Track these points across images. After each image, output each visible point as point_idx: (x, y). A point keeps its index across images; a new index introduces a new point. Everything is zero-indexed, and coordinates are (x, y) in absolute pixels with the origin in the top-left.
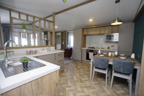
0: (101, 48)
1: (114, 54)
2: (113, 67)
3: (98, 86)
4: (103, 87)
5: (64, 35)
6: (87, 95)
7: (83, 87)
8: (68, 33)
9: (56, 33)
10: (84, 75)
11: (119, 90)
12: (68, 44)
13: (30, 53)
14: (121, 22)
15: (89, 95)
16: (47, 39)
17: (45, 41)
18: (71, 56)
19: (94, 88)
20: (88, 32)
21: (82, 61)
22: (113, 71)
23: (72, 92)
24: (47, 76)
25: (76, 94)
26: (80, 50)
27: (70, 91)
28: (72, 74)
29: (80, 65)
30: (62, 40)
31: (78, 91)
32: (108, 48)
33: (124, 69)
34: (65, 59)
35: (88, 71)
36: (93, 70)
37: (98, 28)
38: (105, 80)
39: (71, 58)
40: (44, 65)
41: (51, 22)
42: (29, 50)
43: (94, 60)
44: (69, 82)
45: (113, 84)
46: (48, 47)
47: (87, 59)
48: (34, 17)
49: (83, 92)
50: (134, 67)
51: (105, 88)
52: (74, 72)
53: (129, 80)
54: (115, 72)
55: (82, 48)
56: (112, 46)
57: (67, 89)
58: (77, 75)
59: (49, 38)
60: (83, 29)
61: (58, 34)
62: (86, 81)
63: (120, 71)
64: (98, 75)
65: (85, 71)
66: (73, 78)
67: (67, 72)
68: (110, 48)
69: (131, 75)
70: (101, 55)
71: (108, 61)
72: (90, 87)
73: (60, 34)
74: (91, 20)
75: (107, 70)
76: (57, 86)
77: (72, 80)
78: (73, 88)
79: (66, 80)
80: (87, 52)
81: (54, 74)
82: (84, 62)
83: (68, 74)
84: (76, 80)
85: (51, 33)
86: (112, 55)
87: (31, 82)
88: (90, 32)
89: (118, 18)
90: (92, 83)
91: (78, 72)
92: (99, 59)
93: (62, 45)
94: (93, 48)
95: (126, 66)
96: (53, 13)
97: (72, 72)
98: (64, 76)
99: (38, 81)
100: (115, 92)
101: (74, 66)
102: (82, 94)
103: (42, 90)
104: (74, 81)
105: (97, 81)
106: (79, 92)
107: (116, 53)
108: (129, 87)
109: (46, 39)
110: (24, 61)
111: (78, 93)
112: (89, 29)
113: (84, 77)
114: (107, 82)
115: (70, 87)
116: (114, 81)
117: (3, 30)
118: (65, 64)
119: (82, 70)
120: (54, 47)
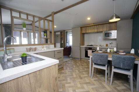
0: (99, 46)
1: (113, 51)
2: (113, 63)
3: (98, 82)
4: (102, 83)
5: (63, 35)
6: (87, 91)
7: (83, 83)
8: (67, 32)
9: (55, 32)
10: (83, 72)
11: (120, 86)
12: (67, 43)
13: (30, 50)
14: (119, 18)
15: (89, 91)
16: (47, 37)
17: (45, 39)
18: (70, 54)
19: (94, 85)
20: (86, 30)
21: (81, 58)
22: (113, 67)
23: (71, 88)
24: (45, 69)
25: (75, 90)
26: (79, 48)
27: (70, 87)
28: (71, 71)
29: (79, 62)
30: (61, 39)
31: (77, 87)
32: (107, 45)
33: (123, 64)
34: (64, 57)
35: (87, 68)
36: (92, 67)
37: (96, 26)
38: (105, 77)
39: (70, 56)
40: (43, 60)
41: (50, 21)
42: (29, 47)
43: (93, 56)
44: (68, 79)
45: (113, 80)
46: (48, 45)
47: (85, 57)
48: (34, 16)
49: (83, 88)
50: (134, 62)
51: (105, 84)
52: (73, 69)
53: (130, 76)
54: (115, 67)
55: (81, 46)
56: (110, 44)
57: (66, 85)
58: (76, 72)
59: (48, 37)
60: (81, 28)
61: (57, 33)
62: (85, 78)
63: (119, 67)
64: (97, 72)
65: (85, 68)
66: (72, 75)
67: (67, 69)
68: (108, 46)
69: (132, 71)
70: (100, 52)
71: (107, 57)
72: (90, 83)
73: (59, 33)
74: (89, 19)
75: (106, 66)
76: (56, 80)
77: (71, 77)
78: (72, 84)
79: (66, 77)
80: (86, 49)
81: (53, 68)
82: (83, 60)
83: (67, 71)
84: (76, 77)
85: (51, 32)
86: (110, 51)
87: (28, 74)
88: (88, 30)
89: (115, 15)
90: (91, 80)
91: (77, 69)
92: (98, 55)
93: (61, 44)
94: (92, 46)
95: (126, 61)
96: (52, 13)
97: (71, 69)
98: (63, 73)
99: (36, 74)
100: (116, 89)
101: (73, 64)
102: (82, 90)
103: (40, 84)
104: (74, 78)
105: (97, 77)
106: (79, 88)
107: (115, 49)
108: (130, 83)
109: (45, 37)
110: (23, 55)
111: (77, 89)
112: (88, 27)
113: (83, 73)
114: (107, 79)
115: (70, 83)
116: (114, 77)
117: (5, 30)
118: (65, 62)
119: (81, 67)
120: (53, 45)
